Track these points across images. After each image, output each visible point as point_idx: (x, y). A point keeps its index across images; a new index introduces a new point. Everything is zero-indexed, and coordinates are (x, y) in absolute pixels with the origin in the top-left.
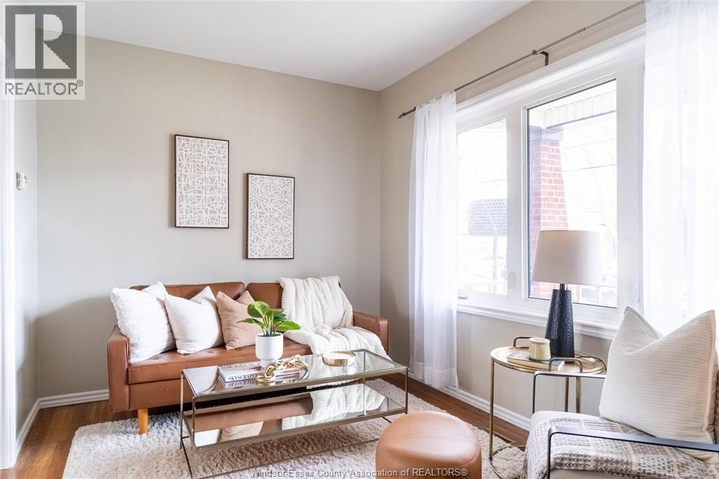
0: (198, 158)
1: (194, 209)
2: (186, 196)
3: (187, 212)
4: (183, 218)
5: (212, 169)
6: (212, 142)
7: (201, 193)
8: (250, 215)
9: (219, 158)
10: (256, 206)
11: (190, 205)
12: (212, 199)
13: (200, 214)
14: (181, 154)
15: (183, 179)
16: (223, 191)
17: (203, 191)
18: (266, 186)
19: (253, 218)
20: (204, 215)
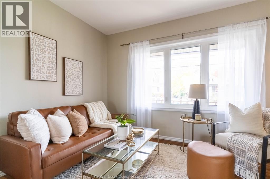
0: (42, 46)
1: (41, 71)
2: (36, 64)
3: (37, 72)
4: (35, 75)
5: (49, 53)
6: (49, 40)
7: (44, 63)
8: (66, 76)
9: (52, 48)
10: (68, 72)
11: (38, 69)
12: (49, 67)
13: (43, 74)
14: (33, 42)
15: (34, 55)
16: (54, 64)
17: (45, 63)
18: (72, 64)
19: (67, 78)
20: (45, 75)
